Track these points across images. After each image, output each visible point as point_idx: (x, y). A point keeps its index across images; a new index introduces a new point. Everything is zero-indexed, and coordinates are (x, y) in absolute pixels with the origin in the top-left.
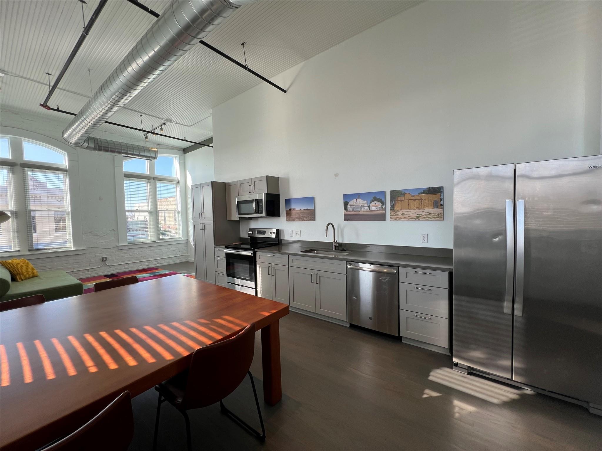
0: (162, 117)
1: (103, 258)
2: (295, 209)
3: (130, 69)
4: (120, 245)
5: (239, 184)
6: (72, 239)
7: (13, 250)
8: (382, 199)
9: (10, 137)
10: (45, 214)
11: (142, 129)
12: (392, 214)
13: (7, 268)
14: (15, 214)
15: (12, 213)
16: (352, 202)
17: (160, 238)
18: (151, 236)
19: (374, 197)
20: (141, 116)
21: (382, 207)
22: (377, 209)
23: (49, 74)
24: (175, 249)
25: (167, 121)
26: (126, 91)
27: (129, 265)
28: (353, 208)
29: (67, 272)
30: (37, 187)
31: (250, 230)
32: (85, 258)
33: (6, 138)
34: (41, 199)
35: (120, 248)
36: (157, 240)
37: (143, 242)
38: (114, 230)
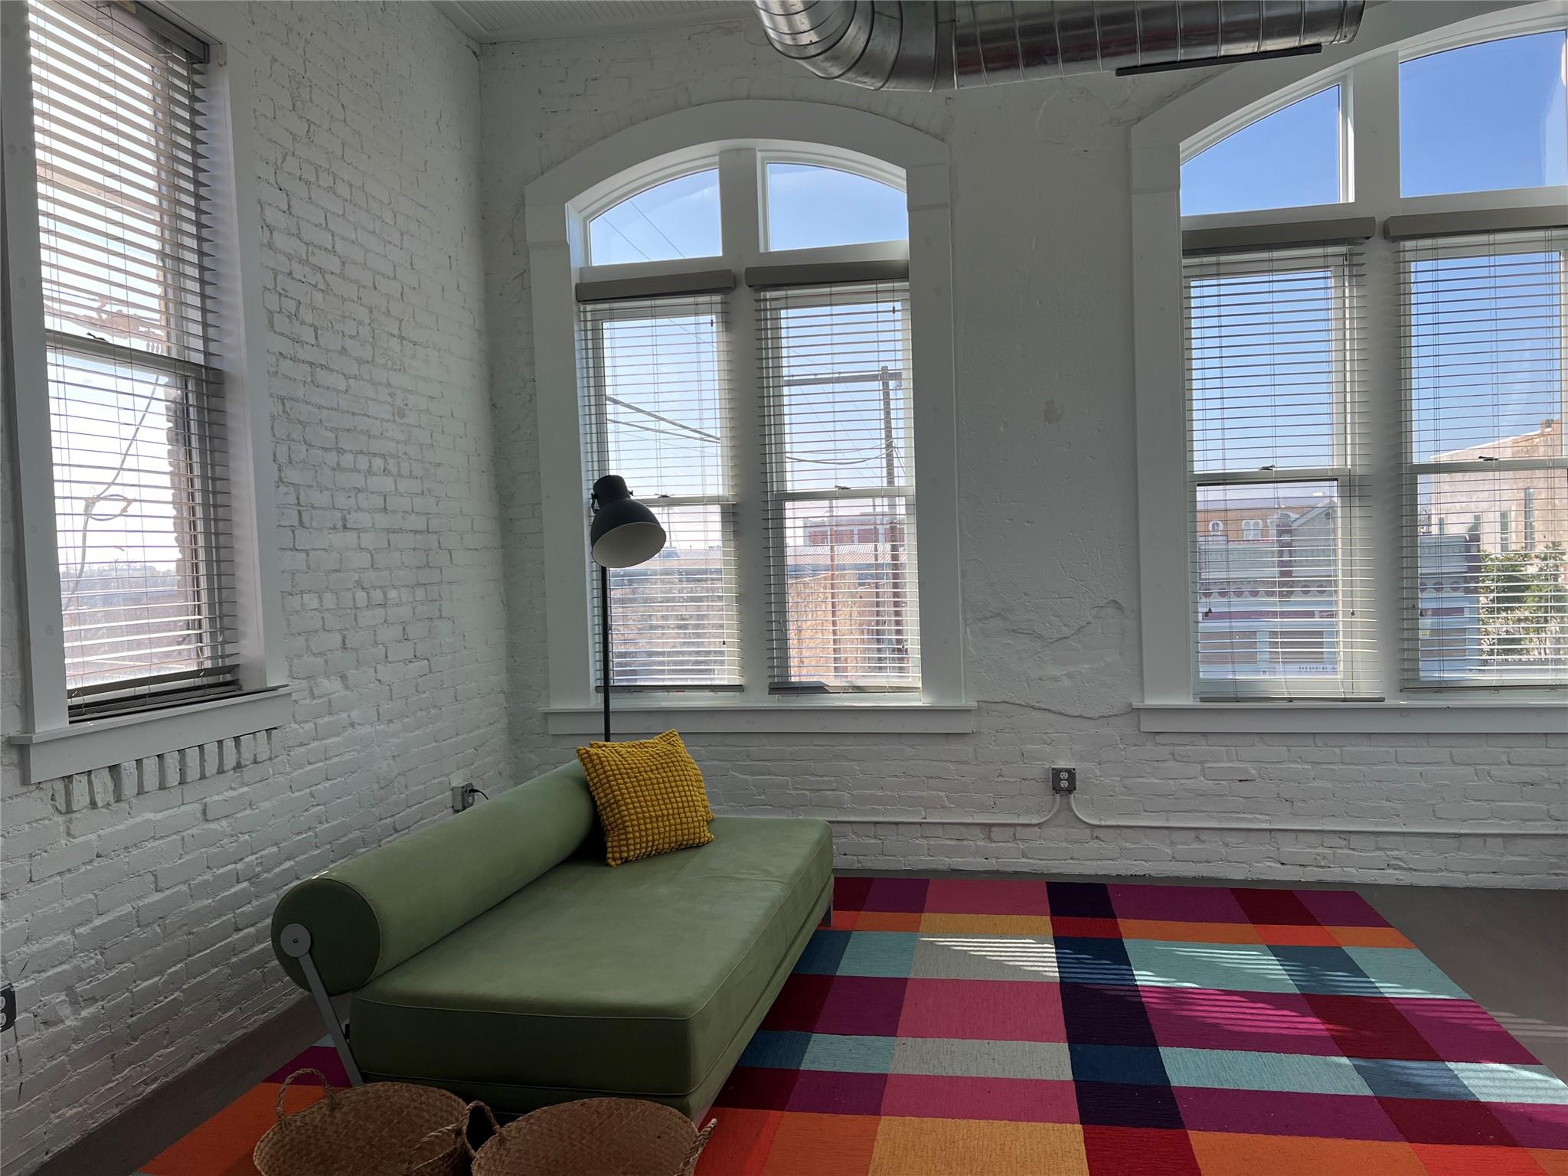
1: (1056, 773)
4: (1150, 702)
6: (919, 647)
9: (724, 150)
14: (731, 513)
15: (726, 511)
17: (1417, 679)
18: (1351, 660)
24: (1541, 772)
27: (1197, 838)
32: (976, 757)
35: (1149, 724)
36: (1401, 691)
37: (1290, 700)
38: (1120, 608)
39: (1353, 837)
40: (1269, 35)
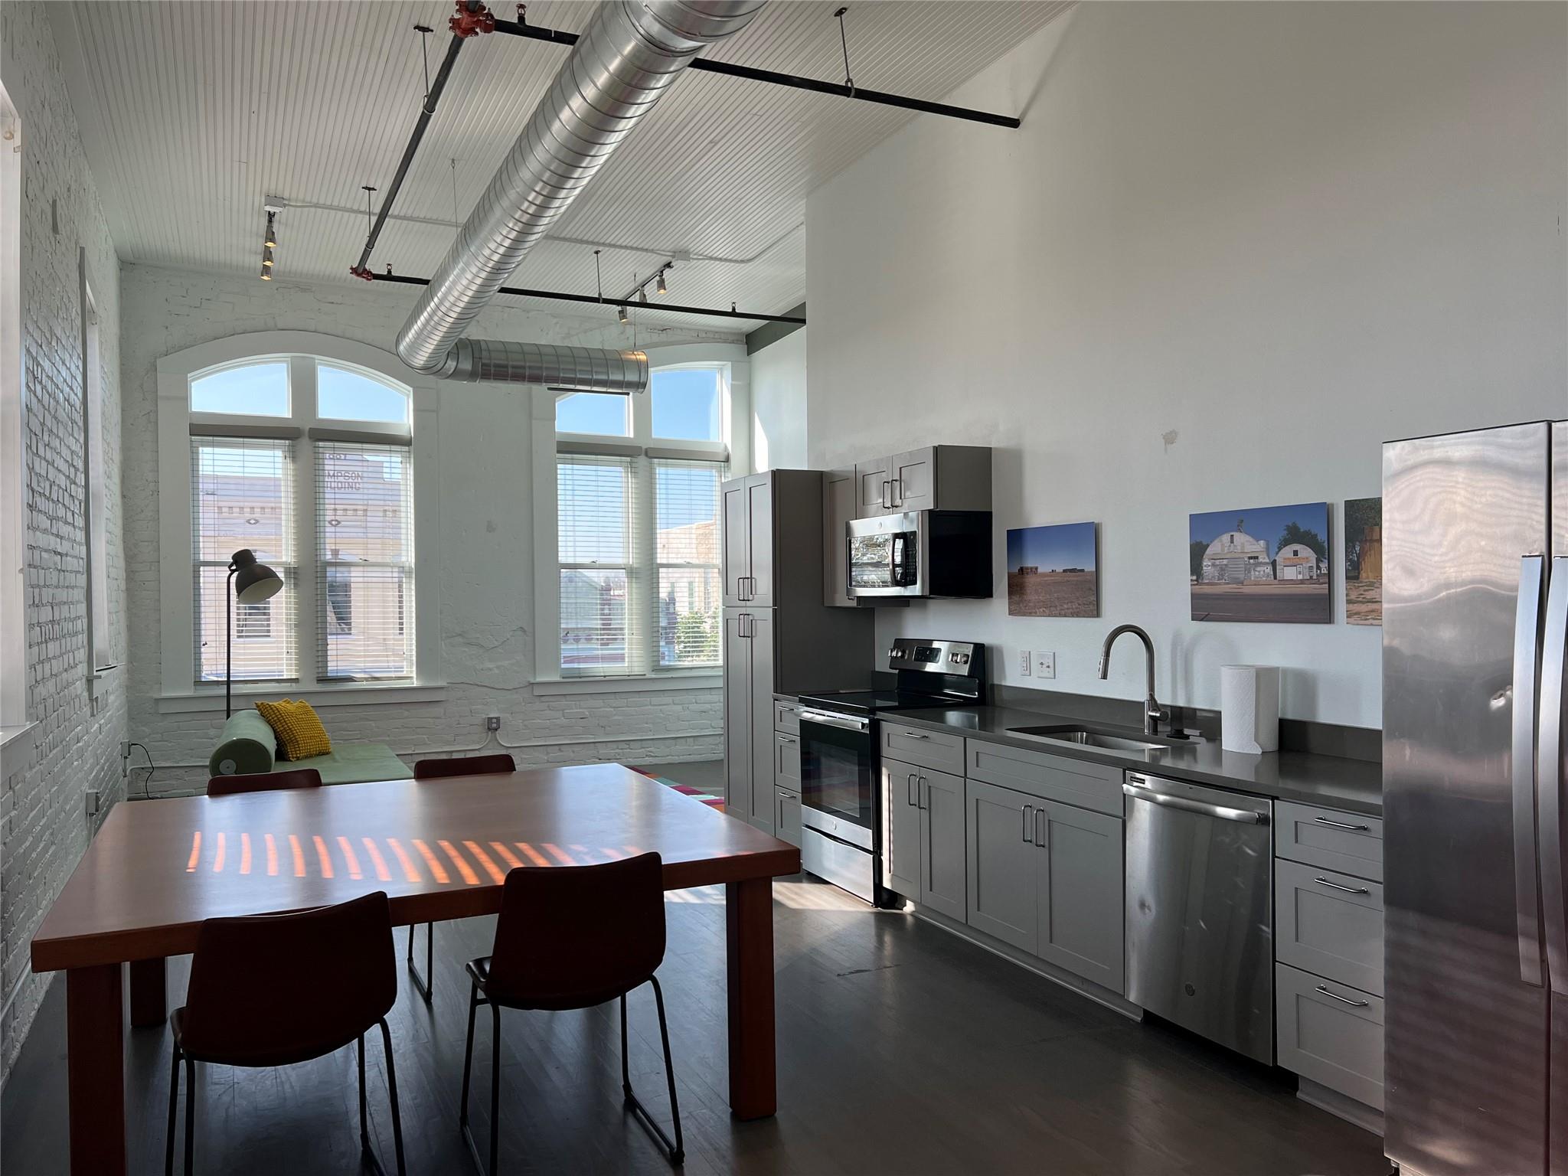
0: (657, 248)
1: (490, 720)
2: (1036, 568)
3: (565, 114)
4: (539, 679)
5: (860, 477)
6: (414, 653)
7: (285, 677)
8: (1316, 535)
9: (292, 357)
10: (375, 574)
11: (600, 294)
12: (1353, 597)
13: (269, 722)
14: (293, 572)
15: (288, 571)
16: (1216, 547)
17: (659, 665)
18: (631, 656)
19: (1290, 524)
20: (597, 252)
21: (1318, 568)
22: (1300, 573)
23: (369, 189)
24: (708, 706)
25: (673, 257)
26: (560, 176)
28: (1222, 569)
29: (397, 755)
30: (360, 480)
31: (900, 644)
32: (445, 714)
33: (284, 361)
34: (369, 519)
35: (538, 691)
36: (653, 671)
37: (605, 676)
38: (525, 631)
39: (632, 743)
40: (610, 387)
